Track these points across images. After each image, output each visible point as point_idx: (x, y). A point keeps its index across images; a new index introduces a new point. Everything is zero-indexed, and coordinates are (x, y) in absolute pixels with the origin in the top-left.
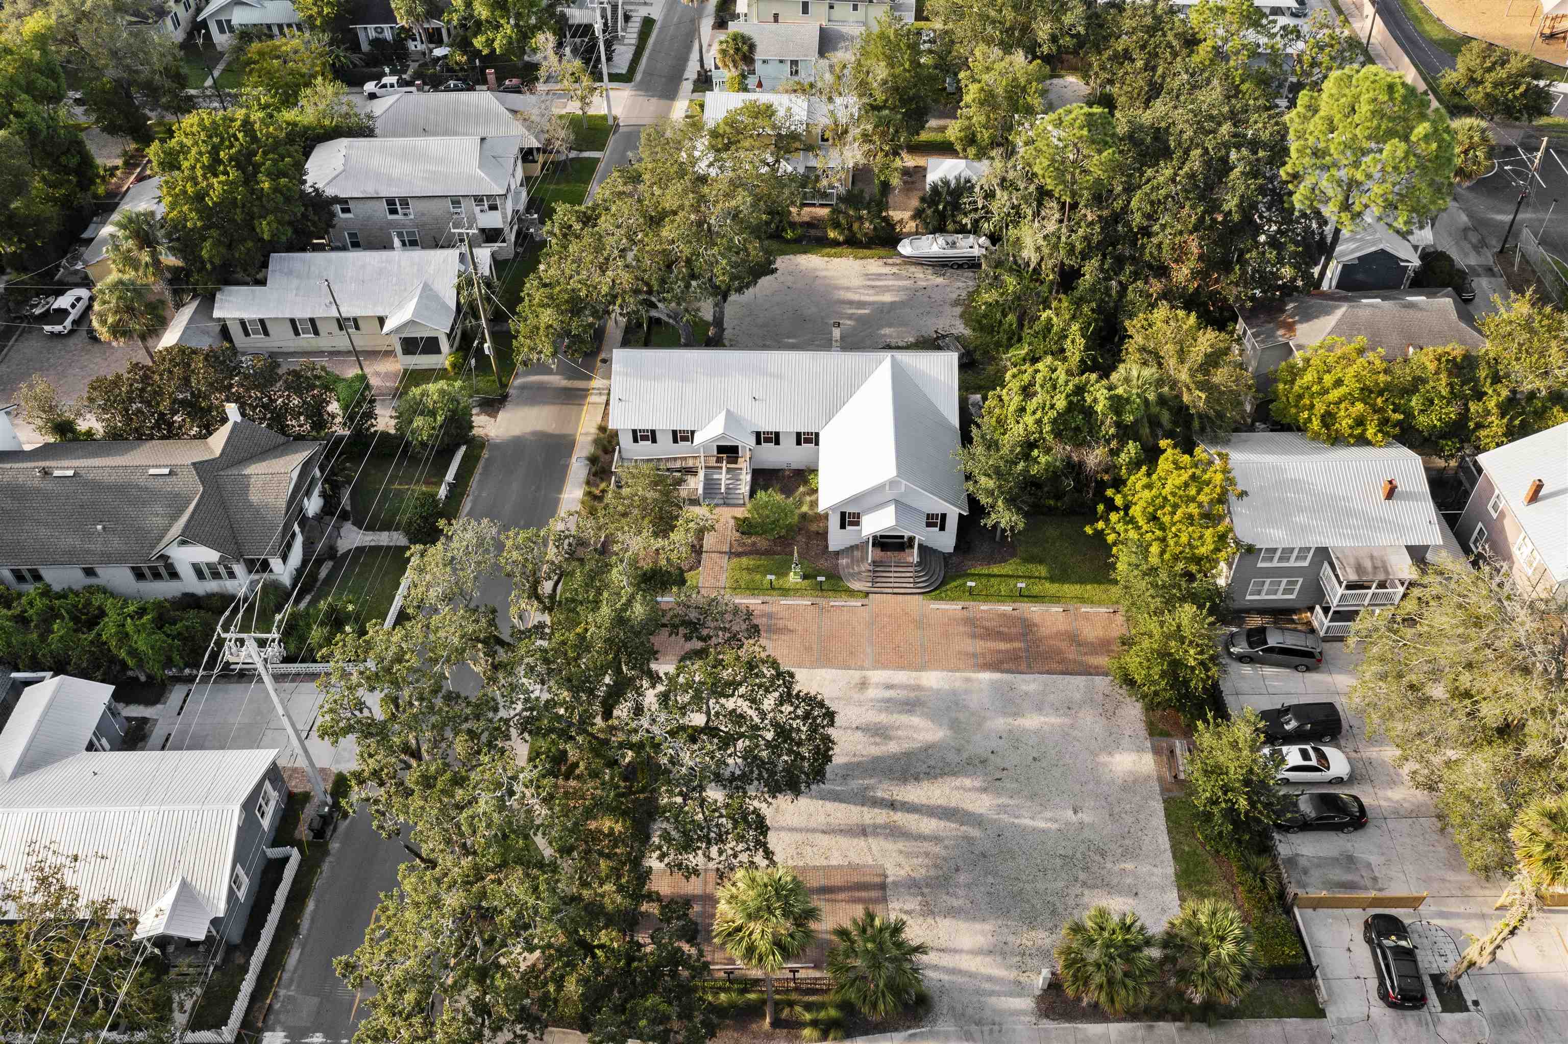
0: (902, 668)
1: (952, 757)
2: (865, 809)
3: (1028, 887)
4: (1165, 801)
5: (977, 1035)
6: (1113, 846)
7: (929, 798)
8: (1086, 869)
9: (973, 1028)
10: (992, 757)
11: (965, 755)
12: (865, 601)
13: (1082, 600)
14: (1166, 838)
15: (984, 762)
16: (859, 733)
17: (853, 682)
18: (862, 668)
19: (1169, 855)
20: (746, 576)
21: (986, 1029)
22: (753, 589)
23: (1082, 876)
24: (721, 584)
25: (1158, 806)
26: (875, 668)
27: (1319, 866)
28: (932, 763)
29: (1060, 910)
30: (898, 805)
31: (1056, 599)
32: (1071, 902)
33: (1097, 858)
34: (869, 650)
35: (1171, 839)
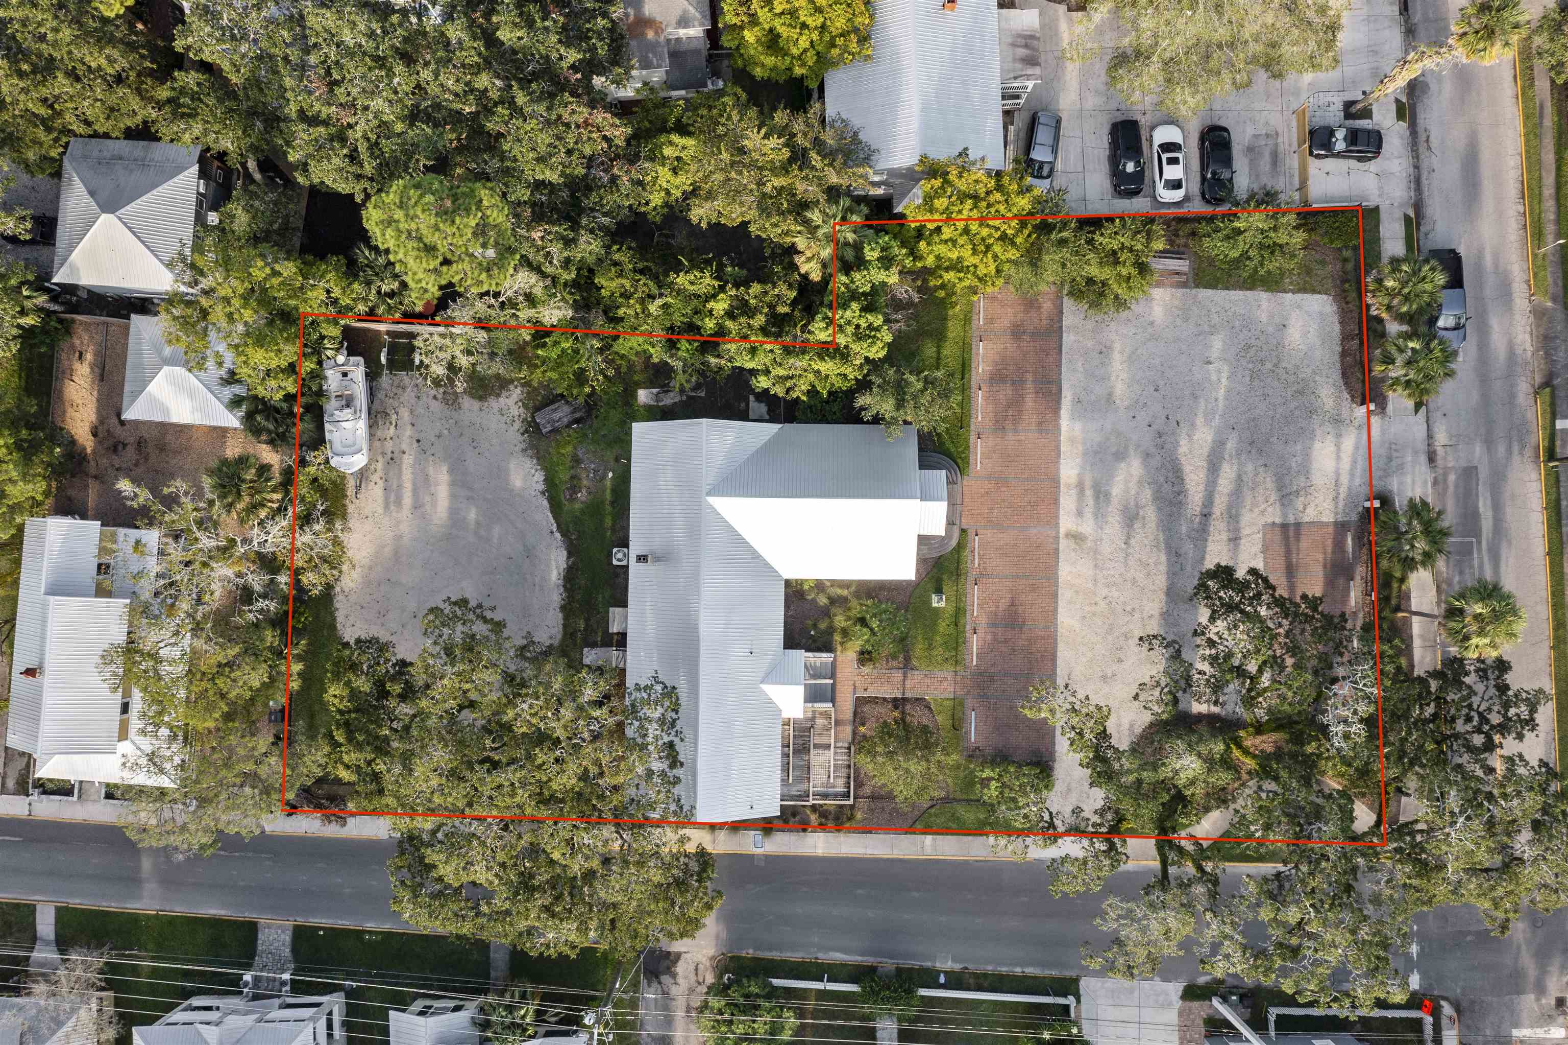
0: (1056, 501)
1: (1156, 461)
2: (1210, 539)
3: (1280, 410)
4: (1197, 286)
5: (1399, 461)
6: (1241, 336)
7: (1198, 484)
8: (1262, 362)
9: (1394, 463)
10: (1154, 427)
11: (1153, 450)
12: (971, 533)
13: (967, 320)
14: (1232, 293)
15: (1160, 435)
16: (1133, 541)
17: (1073, 546)
18: (1057, 538)
19: (1249, 293)
20: (939, 652)
21: (1395, 454)
22: (956, 643)
23: (1269, 366)
24: (950, 676)
25: (1205, 294)
26: (1057, 525)
27: (1257, 176)
28: (1162, 479)
29: (1299, 387)
30: (1205, 511)
31: (966, 348)
32: (1292, 378)
33: (1252, 352)
34: (1034, 531)
35: (1234, 288)
